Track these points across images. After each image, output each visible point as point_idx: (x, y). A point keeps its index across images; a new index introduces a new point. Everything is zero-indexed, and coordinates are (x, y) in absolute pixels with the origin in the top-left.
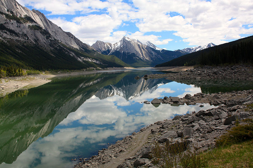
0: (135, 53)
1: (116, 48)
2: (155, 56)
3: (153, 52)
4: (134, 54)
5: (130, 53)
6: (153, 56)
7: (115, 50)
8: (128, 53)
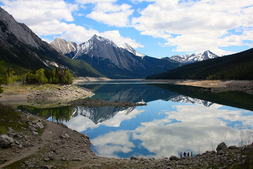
0: (110, 59)
1: (84, 50)
2: (136, 63)
3: (132, 59)
4: (108, 59)
5: (102, 58)
6: (133, 63)
7: (81, 52)
8: (100, 58)
